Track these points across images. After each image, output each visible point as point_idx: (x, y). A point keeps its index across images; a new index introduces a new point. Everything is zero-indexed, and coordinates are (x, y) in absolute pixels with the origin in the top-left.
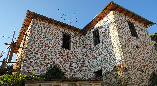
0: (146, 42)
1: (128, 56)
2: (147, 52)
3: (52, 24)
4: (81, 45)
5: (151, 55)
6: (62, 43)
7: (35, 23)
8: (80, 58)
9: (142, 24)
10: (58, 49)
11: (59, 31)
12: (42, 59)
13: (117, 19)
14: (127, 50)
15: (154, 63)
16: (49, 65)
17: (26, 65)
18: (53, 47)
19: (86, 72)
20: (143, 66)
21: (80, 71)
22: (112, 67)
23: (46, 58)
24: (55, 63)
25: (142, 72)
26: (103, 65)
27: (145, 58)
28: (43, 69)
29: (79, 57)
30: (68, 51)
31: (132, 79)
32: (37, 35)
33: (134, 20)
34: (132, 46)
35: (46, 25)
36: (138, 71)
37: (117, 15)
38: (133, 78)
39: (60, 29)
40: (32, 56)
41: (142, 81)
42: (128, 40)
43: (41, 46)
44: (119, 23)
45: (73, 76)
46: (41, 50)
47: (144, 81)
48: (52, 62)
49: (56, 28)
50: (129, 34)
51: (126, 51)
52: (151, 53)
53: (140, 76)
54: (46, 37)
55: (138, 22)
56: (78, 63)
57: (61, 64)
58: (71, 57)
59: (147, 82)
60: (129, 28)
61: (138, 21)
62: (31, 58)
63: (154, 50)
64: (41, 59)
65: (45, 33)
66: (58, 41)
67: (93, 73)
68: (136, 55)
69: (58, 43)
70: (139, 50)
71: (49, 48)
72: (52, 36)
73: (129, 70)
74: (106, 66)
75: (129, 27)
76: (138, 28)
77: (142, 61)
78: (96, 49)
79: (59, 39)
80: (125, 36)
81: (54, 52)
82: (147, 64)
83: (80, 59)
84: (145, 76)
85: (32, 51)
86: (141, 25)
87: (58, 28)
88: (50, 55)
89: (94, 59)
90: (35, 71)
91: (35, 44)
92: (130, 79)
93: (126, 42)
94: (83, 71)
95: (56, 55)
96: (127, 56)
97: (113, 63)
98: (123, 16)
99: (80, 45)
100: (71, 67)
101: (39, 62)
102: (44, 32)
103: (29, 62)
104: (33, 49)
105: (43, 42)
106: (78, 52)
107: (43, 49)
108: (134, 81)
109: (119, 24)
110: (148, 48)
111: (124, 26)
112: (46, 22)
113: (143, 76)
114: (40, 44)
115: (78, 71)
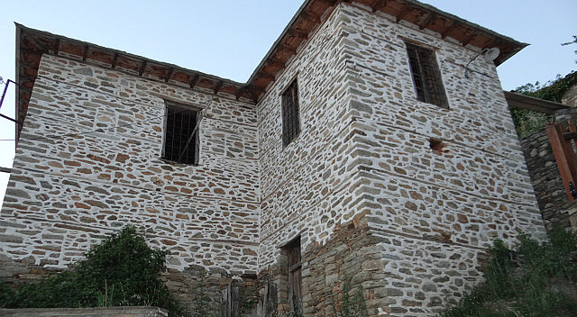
0: (482, 122)
1: (386, 183)
2: (477, 163)
3: (125, 70)
4: (243, 143)
5: (499, 172)
6: (160, 141)
7: (53, 71)
8: (235, 196)
9: (473, 48)
10: (143, 164)
11: (151, 94)
12: (75, 208)
13: (358, 36)
14: (384, 160)
15: (508, 206)
16: (103, 226)
17: (6, 233)
18: (122, 158)
19: (257, 244)
20: (450, 218)
21: (229, 245)
22: (328, 227)
23: (93, 203)
24: (127, 221)
25: (441, 245)
26: (304, 218)
27: (466, 186)
28: (75, 245)
29: (230, 190)
30: (185, 169)
31: (388, 274)
32: (56, 118)
33: (440, 36)
34: (412, 141)
35: (95, 75)
36: (426, 242)
37: (361, 22)
38: (396, 272)
39: (155, 86)
40: (34, 199)
41: (436, 280)
42: (398, 117)
43: (72, 159)
44: (364, 53)
45: (201, 264)
46: (71, 174)
47: (448, 279)
48: (117, 216)
49: (140, 83)
50: (404, 94)
51: (381, 164)
52: (499, 166)
53: (432, 259)
54: (97, 121)
55: (457, 42)
56: (226, 215)
57: (154, 221)
58: (195, 194)
59: (459, 283)
60: (409, 71)
61: (457, 39)
62: (30, 207)
63: (514, 152)
64: (69, 208)
65: (92, 105)
66: (143, 135)
67: (275, 250)
68: (427, 178)
69: (143, 142)
70: (442, 157)
71: (106, 165)
72: (120, 117)
73: (381, 240)
74: (312, 222)
75: (408, 67)
76: (450, 69)
77: (452, 199)
78: (288, 156)
79: (150, 128)
80: (385, 102)
81: (125, 178)
82: (475, 210)
83: (234, 199)
84: (456, 256)
85: (35, 179)
86: (470, 52)
87: (149, 82)
88: (108, 190)
89: (281, 197)
90: (44, 253)
91: (49, 151)
92: (382, 276)
93: (384, 128)
94: (244, 243)
95: (135, 190)
96: (380, 185)
97: (334, 214)
98: (387, 23)
99: (236, 144)
100: (194, 232)
101: (63, 217)
102: (88, 104)
103: (20, 221)
104: (40, 171)
105: (82, 143)
106: (226, 174)
107: (78, 170)
108: (396, 280)
109: (364, 56)
110: (486, 145)
111: (388, 61)
112: (100, 63)
113: (447, 259)
114: (67, 150)
115: (224, 244)
